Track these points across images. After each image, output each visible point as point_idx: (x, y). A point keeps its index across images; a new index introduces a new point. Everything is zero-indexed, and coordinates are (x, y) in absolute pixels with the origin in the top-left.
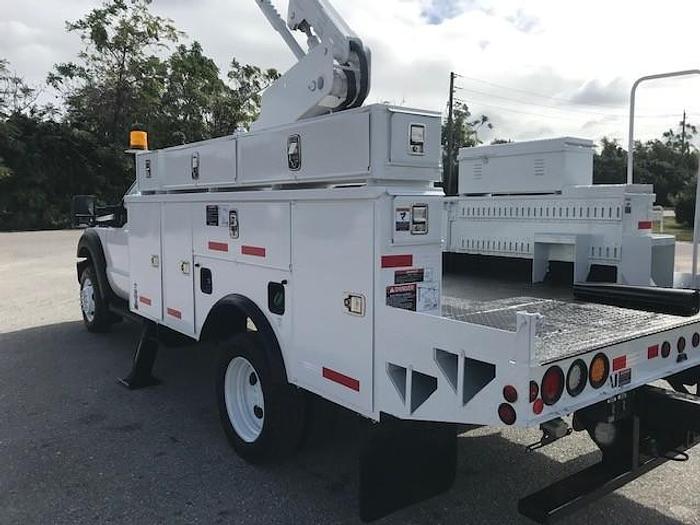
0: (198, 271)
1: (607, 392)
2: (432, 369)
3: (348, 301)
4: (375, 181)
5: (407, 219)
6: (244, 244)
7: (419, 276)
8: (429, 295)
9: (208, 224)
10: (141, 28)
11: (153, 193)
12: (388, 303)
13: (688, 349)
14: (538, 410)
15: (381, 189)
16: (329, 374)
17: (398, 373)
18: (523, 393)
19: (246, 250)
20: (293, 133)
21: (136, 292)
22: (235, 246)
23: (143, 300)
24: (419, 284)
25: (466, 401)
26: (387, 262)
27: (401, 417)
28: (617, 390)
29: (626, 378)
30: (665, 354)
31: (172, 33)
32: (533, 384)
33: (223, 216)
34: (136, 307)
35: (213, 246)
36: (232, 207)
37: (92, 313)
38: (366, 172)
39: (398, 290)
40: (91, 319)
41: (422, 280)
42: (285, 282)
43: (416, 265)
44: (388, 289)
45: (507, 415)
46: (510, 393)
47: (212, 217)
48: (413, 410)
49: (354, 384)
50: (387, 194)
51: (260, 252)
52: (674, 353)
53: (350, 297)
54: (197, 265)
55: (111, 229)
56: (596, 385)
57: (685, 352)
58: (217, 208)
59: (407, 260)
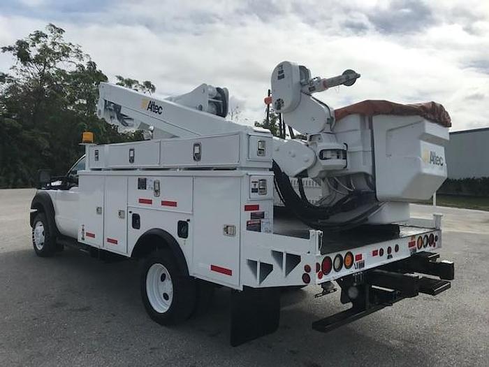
0: (130, 216)
1: (353, 270)
2: (270, 260)
3: (226, 229)
4: (242, 168)
5: (257, 187)
6: (164, 200)
7: (262, 216)
8: (267, 226)
9: (139, 188)
10: (57, 49)
11: (100, 169)
12: (247, 229)
13: (393, 252)
14: (320, 277)
15: (244, 172)
16: (214, 268)
17: (253, 264)
18: (313, 268)
19: (164, 203)
20: (196, 142)
21: (83, 230)
22: (157, 202)
23: (88, 234)
24: (262, 220)
25: (287, 275)
26: (247, 208)
27: (255, 287)
28: (358, 270)
29: (362, 265)
30: (381, 254)
31: (79, 54)
32: (318, 264)
33: (149, 184)
34: (83, 239)
35: (142, 201)
36: (155, 179)
37: (42, 244)
38: (237, 163)
39: (252, 223)
40: (40, 248)
41: (263, 218)
42: (189, 220)
43: (261, 210)
44: (248, 222)
45: (306, 279)
46: (308, 269)
47: (142, 184)
48: (260, 282)
49: (229, 272)
50: (247, 174)
51: (174, 204)
52: (386, 254)
53: (227, 227)
54: (130, 212)
55: (59, 191)
56: (347, 268)
57: (391, 254)
58: (145, 179)
59: (257, 207)
